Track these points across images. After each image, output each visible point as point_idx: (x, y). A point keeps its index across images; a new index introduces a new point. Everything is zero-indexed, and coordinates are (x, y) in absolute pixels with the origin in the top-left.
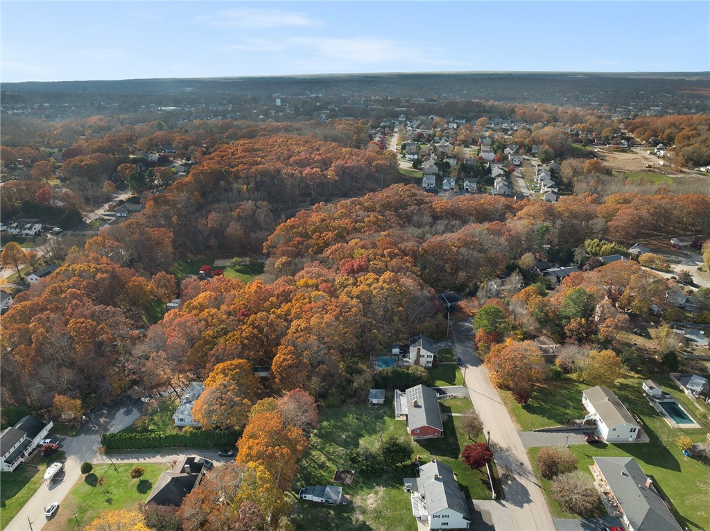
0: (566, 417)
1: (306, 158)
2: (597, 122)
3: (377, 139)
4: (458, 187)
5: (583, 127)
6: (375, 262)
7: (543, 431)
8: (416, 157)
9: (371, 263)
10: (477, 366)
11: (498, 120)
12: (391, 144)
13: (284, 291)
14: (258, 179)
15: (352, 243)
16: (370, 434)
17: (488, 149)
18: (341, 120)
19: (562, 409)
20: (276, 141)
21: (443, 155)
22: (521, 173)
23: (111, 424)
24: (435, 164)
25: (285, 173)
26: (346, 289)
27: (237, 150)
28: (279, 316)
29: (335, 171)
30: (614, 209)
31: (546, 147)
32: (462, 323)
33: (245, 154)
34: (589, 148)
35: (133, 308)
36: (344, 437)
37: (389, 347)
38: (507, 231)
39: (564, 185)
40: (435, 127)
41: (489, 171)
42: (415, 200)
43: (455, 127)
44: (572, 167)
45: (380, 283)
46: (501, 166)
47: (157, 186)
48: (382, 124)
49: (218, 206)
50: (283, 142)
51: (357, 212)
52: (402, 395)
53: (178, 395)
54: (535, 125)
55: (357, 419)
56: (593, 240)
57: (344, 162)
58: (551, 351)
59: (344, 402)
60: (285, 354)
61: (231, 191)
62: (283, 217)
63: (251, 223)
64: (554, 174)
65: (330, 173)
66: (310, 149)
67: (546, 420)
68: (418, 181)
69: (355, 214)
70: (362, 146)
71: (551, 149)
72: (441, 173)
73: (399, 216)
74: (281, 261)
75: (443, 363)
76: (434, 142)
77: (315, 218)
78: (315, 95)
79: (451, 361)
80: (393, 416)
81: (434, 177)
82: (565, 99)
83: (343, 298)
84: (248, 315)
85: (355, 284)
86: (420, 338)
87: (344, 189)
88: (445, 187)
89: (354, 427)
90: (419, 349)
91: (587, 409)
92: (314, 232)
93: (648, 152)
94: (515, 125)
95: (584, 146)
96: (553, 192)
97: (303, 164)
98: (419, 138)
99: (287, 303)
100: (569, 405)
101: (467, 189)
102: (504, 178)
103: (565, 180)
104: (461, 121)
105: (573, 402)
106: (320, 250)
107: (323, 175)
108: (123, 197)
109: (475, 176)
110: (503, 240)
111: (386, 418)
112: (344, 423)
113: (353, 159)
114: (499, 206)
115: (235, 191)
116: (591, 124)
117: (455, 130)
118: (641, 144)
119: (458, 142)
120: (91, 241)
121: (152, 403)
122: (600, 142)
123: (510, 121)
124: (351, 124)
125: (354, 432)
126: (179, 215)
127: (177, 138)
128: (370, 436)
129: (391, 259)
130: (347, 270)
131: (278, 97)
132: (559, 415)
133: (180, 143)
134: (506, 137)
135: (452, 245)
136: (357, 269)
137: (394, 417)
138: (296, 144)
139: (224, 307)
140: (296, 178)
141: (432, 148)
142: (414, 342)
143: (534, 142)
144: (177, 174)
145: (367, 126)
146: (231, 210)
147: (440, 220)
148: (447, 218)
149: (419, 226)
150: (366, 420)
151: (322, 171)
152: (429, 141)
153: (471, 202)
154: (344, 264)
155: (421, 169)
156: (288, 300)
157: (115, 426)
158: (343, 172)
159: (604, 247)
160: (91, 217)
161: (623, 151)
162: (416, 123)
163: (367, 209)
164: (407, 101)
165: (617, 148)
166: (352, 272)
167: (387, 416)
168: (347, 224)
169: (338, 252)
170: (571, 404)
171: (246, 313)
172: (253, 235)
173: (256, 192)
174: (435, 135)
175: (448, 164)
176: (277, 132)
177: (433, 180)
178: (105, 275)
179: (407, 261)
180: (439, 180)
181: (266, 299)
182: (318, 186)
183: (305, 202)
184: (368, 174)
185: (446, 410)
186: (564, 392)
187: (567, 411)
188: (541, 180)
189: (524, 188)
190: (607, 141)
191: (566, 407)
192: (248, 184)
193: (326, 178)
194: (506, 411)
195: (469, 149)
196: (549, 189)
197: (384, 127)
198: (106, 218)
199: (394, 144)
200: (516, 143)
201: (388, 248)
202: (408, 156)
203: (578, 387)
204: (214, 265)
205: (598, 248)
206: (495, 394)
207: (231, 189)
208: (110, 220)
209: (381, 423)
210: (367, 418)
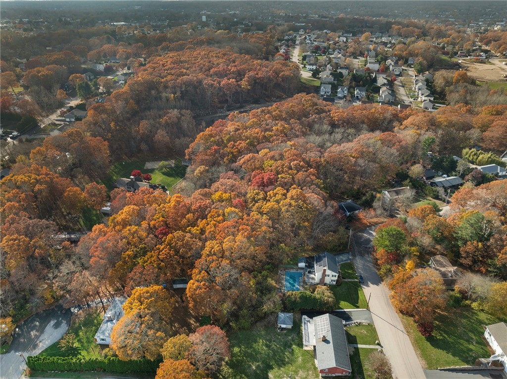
0: (471, 353)
1: (224, 70)
2: (458, 37)
3: (282, 51)
4: (350, 95)
5: (448, 41)
6: (283, 175)
7: (449, 370)
8: (314, 67)
9: (279, 176)
10: (377, 285)
11: (378, 34)
12: (294, 55)
13: (200, 206)
14: (183, 89)
15: (262, 153)
16: (279, 366)
17: (373, 60)
18: (253, 34)
19: (466, 344)
20: (200, 54)
21: (337, 66)
22: (401, 82)
23: (41, 338)
24: (331, 74)
25: (206, 83)
26: (257, 204)
27: (167, 62)
28: (194, 236)
29: (248, 81)
30: (490, 121)
31: (421, 59)
32: (360, 234)
33: (173, 66)
34: (454, 60)
35: (72, 211)
36: (254, 367)
37: (295, 260)
38: (398, 141)
39: (437, 93)
40: (328, 40)
41: (375, 80)
42: (316, 109)
43: (345, 40)
44: (444, 77)
45: (288, 200)
46: (384, 76)
47: (101, 94)
48: (286, 38)
49: (149, 113)
50: (205, 54)
51: (266, 120)
52: (309, 321)
53: (103, 307)
54: (409, 39)
55: (267, 346)
56: (470, 149)
57: (255, 73)
58: (450, 275)
59: (253, 324)
60: (198, 281)
61: (161, 99)
62: (204, 124)
63: (176, 129)
64: (429, 84)
65: (244, 83)
66: (228, 61)
67: (450, 357)
68: (317, 90)
69: (264, 122)
70: (270, 57)
71: (425, 61)
72: (336, 82)
73: (302, 123)
74: (200, 170)
75: (346, 280)
76: (329, 54)
77: (230, 127)
78: (233, 12)
79: (353, 278)
80: (300, 345)
81: (330, 86)
82: (427, 16)
83: (254, 215)
84: (166, 234)
85: (265, 199)
86: (325, 257)
87: (255, 96)
88: (339, 95)
89: (263, 355)
90: (325, 270)
91: (491, 344)
92: (229, 140)
93: (504, 63)
94: (392, 39)
95: (450, 58)
96: (430, 100)
97: (221, 75)
98: (316, 50)
99: (203, 219)
100: (472, 339)
101: (357, 97)
102: (388, 87)
103: (438, 90)
104: (349, 35)
105: (475, 335)
106: (234, 159)
107: (238, 85)
108: (74, 103)
109: (364, 86)
110: (394, 150)
111: (294, 346)
112: (254, 350)
113: (263, 69)
114: (388, 115)
115: (164, 100)
116: (454, 39)
117: (345, 43)
118: (496, 56)
119: (348, 54)
120: (35, 151)
121: (80, 314)
122: (462, 54)
123: (388, 35)
124: (261, 38)
125: (263, 363)
126: (117, 121)
127: (120, 50)
128: (279, 369)
129: (298, 171)
130: (257, 183)
131: (204, 14)
132: (464, 352)
133: (122, 54)
134: (386, 49)
135: (351, 156)
136: (267, 182)
137: (302, 347)
138: (216, 57)
139: (144, 224)
140: (215, 88)
141: (327, 59)
142: (319, 260)
143: (411, 54)
144: (118, 82)
145: (274, 40)
146: (160, 117)
147: (338, 128)
148: (343, 126)
149: (319, 133)
150: (275, 348)
151: (237, 81)
152: (324, 53)
153: (364, 112)
154: (255, 176)
155: (319, 78)
156: (204, 217)
157: (44, 341)
158: (255, 82)
159: (481, 156)
160: (45, 122)
161: (482, 62)
162: (313, 37)
163: (275, 118)
164: (305, 17)
165: (477, 60)
166: (263, 185)
167: (296, 345)
168: (258, 134)
169: (249, 163)
170: (474, 337)
171: (164, 231)
172: (177, 141)
173: (181, 101)
174: (329, 48)
175: (341, 74)
176: (201, 45)
177: (329, 88)
178: (43, 187)
179: (311, 173)
180: (334, 88)
181: (183, 216)
182: (233, 94)
183: (223, 108)
184: (275, 84)
185: (352, 340)
186: (464, 321)
187: (471, 347)
188: (419, 89)
189: (404, 95)
190: (468, 53)
191: (469, 341)
192: (175, 93)
193: (241, 87)
194: (410, 342)
195: (357, 60)
196: (426, 98)
197: (288, 40)
198: (57, 123)
199: (296, 55)
200: (395, 55)
201: (294, 161)
202: (308, 67)
203: (478, 315)
204: (145, 168)
205: (475, 157)
206: (397, 320)
207: (160, 98)
208: (61, 125)
209: (290, 352)
210: (276, 346)
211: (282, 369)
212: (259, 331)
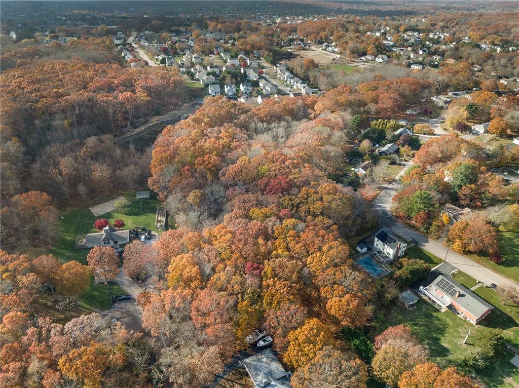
3: (130, 56)
6: (293, 176)
8: (184, 69)
9: (291, 178)
12: (145, 59)
15: (242, 161)
30: (376, 95)
31: (266, 52)
34: (284, 50)
37: (354, 248)
41: (246, 75)
46: (252, 70)
52: (426, 289)
56: (378, 120)
65: (141, 95)
68: (204, 91)
72: (218, 81)
74: (196, 196)
80: (436, 310)
85: (302, 202)
88: (230, 93)
93: (320, 49)
95: (280, 48)
111: (434, 314)
122: (286, 44)
137: (440, 311)
142: (383, 238)
151: (134, 94)
154: (267, 184)
161: (305, 49)
165: (300, 48)
169: (243, 174)
177: (218, 88)
188: (290, 78)
193: (140, 100)
194: (491, 271)
195: (212, 58)
197: (124, 45)
200: (241, 50)
204: (95, 215)
206: (468, 260)
209: (436, 320)
210: (421, 321)
211: (445, 335)
212: (396, 317)
